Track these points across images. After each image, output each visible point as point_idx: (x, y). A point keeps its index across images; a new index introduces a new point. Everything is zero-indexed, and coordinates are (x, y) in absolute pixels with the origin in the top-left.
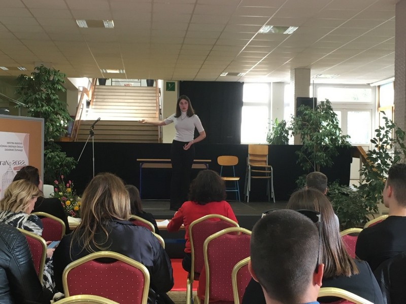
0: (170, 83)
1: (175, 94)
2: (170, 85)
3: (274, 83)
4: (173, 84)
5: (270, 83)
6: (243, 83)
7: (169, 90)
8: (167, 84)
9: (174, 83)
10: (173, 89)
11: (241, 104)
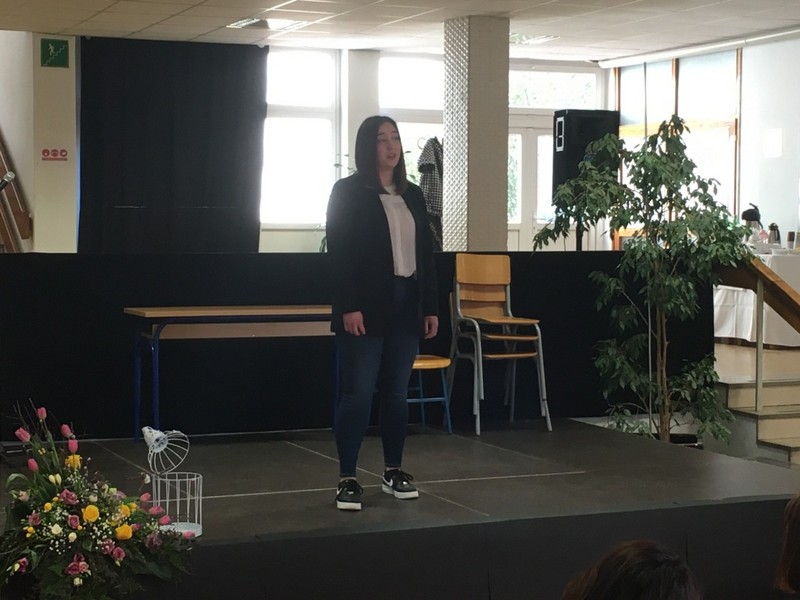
0: (53, 42)
1: (67, 79)
2: (52, 47)
3: (351, 50)
4: (62, 45)
5: (340, 51)
6: (266, 49)
7: (50, 65)
8: (45, 44)
9: (66, 43)
10: (62, 62)
11: (260, 110)
